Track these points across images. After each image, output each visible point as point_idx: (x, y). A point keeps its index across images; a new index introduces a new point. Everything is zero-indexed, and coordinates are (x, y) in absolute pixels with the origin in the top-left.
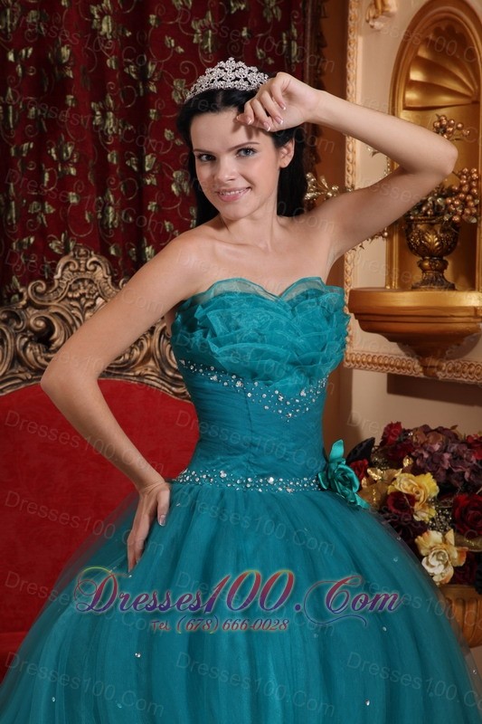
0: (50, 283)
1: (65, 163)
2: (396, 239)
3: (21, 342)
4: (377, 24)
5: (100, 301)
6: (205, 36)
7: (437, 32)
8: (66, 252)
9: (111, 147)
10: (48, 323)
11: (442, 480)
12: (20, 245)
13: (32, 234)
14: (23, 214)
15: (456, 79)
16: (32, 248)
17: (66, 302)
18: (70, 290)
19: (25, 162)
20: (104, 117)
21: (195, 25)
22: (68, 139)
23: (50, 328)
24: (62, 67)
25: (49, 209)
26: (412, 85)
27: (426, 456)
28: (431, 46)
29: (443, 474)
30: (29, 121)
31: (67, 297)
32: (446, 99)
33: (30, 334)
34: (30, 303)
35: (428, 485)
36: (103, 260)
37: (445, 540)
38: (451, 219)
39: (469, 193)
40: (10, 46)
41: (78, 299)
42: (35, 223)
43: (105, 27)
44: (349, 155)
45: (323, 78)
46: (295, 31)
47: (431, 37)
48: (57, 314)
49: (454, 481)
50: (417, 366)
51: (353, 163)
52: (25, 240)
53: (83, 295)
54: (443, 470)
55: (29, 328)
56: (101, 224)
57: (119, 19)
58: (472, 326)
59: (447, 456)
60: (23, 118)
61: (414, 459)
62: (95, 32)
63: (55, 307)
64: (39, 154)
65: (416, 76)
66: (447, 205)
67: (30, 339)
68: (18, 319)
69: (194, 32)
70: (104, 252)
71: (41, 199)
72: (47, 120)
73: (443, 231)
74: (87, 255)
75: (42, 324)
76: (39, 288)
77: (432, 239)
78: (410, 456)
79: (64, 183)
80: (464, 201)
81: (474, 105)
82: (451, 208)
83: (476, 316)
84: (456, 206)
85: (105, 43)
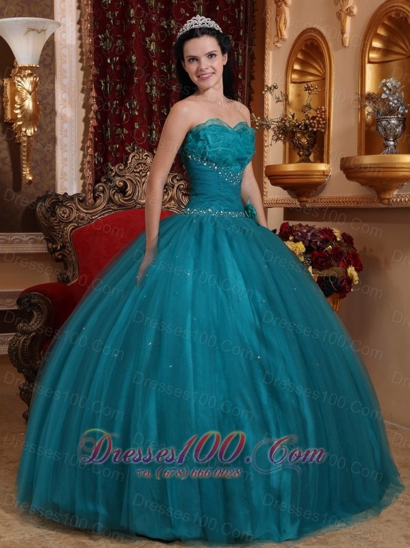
0: (126, 165)
2: (287, 144)
3: (112, 192)
4: (278, 45)
7: (306, 45)
8: (133, 151)
9: (154, 103)
10: (125, 184)
11: (307, 245)
12: (112, 148)
13: (117, 143)
14: (113, 133)
15: (315, 68)
16: (118, 150)
17: (133, 174)
18: (135, 168)
19: (115, 110)
20: (151, 89)
22: (134, 98)
23: (126, 186)
24: (132, 65)
25: (126, 131)
26: (294, 71)
27: (300, 234)
28: (303, 52)
29: (307, 242)
30: (117, 91)
31: (133, 171)
32: (310, 78)
33: (116, 189)
34: (116, 174)
35: (300, 247)
36: (150, 154)
38: (313, 130)
39: (321, 117)
40: (108, 56)
41: (139, 173)
42: (119, 138)
43: (152, 47)
44: (266, 107)
45: (253, 74)
46: (241, 51)
47: (303, 48)
48: (129, 179)
49: (312, 245)
50: (297, 202)
51: (268, 110)
52: (114, 146)
53: (141, 170)
54: (308, 240)
55: (116, 186)
56: (150, 139)
57: (159, 44)
58: (322, 180)
59: (309, 234)
60: (114, 89)
61: (294, 236)
62: (148, 49)
63: (128, 176)
64: (121, 106)
65: (297, 67)
66: (311, 124)
67: (116, 191)
68: (111, 181)
71: (122, 127)
72: (125, 91)
73: (309, 137)
74: (143, 152)
75: (122, 184)
76: (121, 168)
77: (304, 141)
78: (293, 235)
79: (133, 119)
80: (319, 121)
81: (323, 80)
82: (313, 124)
83: (324, 175)
84: (315, 123)
85: (152, 54)
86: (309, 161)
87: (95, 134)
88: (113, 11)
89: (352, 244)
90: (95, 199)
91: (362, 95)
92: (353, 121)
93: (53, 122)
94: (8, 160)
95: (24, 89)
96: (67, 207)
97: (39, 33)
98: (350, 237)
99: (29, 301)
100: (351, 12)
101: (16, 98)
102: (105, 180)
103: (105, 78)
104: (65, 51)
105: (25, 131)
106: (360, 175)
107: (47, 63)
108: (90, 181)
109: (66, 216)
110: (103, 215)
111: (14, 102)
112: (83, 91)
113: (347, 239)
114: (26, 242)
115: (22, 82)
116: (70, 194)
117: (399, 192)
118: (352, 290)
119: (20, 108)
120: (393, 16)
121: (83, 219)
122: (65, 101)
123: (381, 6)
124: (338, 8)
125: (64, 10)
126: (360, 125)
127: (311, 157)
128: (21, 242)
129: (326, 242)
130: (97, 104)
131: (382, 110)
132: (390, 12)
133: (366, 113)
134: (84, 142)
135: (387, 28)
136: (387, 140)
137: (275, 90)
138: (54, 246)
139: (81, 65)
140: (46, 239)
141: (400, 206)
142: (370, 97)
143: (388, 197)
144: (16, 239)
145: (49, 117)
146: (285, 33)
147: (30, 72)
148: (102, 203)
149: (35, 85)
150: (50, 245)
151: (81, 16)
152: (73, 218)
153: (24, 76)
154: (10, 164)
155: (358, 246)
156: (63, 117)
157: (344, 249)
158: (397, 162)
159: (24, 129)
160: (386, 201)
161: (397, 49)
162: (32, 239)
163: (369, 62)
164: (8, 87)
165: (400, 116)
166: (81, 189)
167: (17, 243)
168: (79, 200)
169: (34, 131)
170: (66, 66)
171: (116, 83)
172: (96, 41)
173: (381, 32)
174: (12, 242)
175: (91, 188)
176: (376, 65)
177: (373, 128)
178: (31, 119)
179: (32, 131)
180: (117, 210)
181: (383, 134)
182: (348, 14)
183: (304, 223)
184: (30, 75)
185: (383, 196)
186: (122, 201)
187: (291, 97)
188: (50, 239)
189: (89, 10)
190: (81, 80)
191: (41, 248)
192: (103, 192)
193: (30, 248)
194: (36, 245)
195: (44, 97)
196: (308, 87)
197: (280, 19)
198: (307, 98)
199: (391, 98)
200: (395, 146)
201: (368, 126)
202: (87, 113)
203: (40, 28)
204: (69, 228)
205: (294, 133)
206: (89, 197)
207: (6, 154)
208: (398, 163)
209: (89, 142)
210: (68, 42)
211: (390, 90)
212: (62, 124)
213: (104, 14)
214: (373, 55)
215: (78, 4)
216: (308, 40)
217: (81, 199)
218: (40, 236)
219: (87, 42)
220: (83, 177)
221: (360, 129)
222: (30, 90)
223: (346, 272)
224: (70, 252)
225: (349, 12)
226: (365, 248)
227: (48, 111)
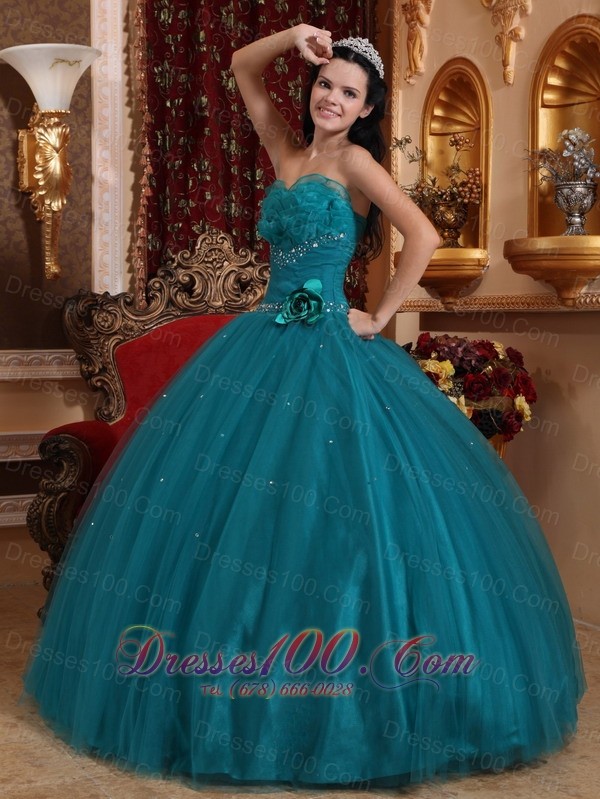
0: (193, 252)
1: (203, 173)
3: (173, 291)
4: (412, 81)
5: (226, 263)
6: (297, 91)
7: (452, 82)
8: (203, 232)
9: (233, 164)
10: (192, 278)
11: (457, 364)
12: (173, 228)
13: (180, 221)
14: (174, 207)
15: (465, 114)
16: (181, 230)
17: (203, 265)
18: (206, 256)
19: (176, 173)
20: (229, 144)
21: (290, 85)
22: (205, 157)
23: (192, 281)
24: (202, 109)
25: (192, 204)
26: (434, 118)
27: (446, 349)
28: (447, 91)
29: (457, 361)
30: (179, 146)
31: (204, 261)
32: (458, 128)
33: (179, 286)
34: (180, 265)
36: (228, 237)
37: (458, 402)
38: (462, 201)
39: (474, 184)
40: (168, 97)
41: (211, 263)
42: (183, 213)
43: (230, 84)
47: (448, 86)
48: (197, 272)
49: (465, 365)
50: (440, 304)
52: (176, 225)
53: (215, 260)
54: (458, 358)
55: (179, 281)
56: (228, 215)
58: (477, 272)
59: (460, 349)
60: (175, 146)
61: (438, 352)
62: (224, 88)
64: (186, 168)
66: (459, 192)
67: (179, 290)
68: (171, 275)
69: (290, 88)
70: (228, 231)
71: (187, 198)
72: (191, 145)
73: (457, 211)
74: (218, 233)
75: (187, 279)
76: (185, 255)
77: (450, 217)
78: (436, 351)
79: (203, 186)
80: (471, 190)
81: (477, 131)
82: (463, 194)
83: (479, 265)
84: (465, 192)
85: (231, 95)
86: (457, 246)
87: (149, 208)
88: (175, 34)
89: (522, 363)
90: (149, 300)
91: (533, 153)
92: (520, 188)
93: (88, 191)
94: (24, 245)
95: (49, 144)
96: (109, 312)
97: (70, 65)
98: (518, 353)
99: (56, 447)
100: (517, 35)
101: (37, 157)
102: (162, 274)
103: (163, 128)
104: (106, 91)
105: (50, 205)
106: (532, 264)
107: (80, 107)
108: (141, 274)
109: (106, 325)
110: (160, 323)
111: (33, 163)
112: (131, 147)
113: (514, 356)
114: (50, 363)
115: (46, 135)
116: (113, 293)
117: (589, 288)
118: (522, 430)
119: (42, 172)
120: (578, 41)
121: (131, 329)
122: (106, 161)
123: (561, 28)
124: (498, 29)
125: (105, 33)
126: (532, 194)
127: (460, 240)
128: (41, 363)
129: (483, 360)
130: (151, 165)
131: (563, 173)
132: (574, 35)
133: (540, 177)
134: (132, 219)
135: (568, 58)
136: (571, 215)
137: (408, 145)
138: (90, 369)
139: (128, 110)
140: (79, 359)
141: (590, 309)
142: (544, 155)
143: (572, 296)
144: (35, 358)
145: (82, 183)
146: (421, 65)
147: (56, 120)
148: (159, 306)
149: (64, 138)
150: (84, 367)
151: (129, 41)
152: (117, 327)
153: (49, 126)
154: (27, 251)
155: (529, 366)
156: (103, 184)
157: (511, 371)
158: (585, 246)
159: (48, 202)
160: (570, 302)
161: (583, 88)
162: (58, 358)
163: (544, 106)
164: (25, 141)
165: (588, 182)
166: (128, 286)
167: (36, 364)
168: (125, 302)
169: (63, 204)
170: (107, 112)
171: (178, 137)
172: (150, 77)
173: (560, 63)
174: (29, 363)
175: (142, 285)
176: (553, 110)
177: (550, 199)
178: (59, 187)
179: (60, 204)
180: (179, 316)
181: (565, 207)
182: (512, 39)
183: (451, 335)
184: (57, 125)
185: (566, 295)
186: (188, 304)
187: (431, 155)
188: (84, 358)
189: (141, 33)
190: (129, 130)
191: (72, 372)
192: (160, 291)
193: (55, 372)
194: (64, 367)
195: (76, 156)
196: (456, 141)
197: (414, 45)
198: (453, 156)
199: (576, 157)
200: (582, 225)
201: (541, 194)
202: (138, 178)
203: (71, 60)
204: (112, 342)
205: (435, 205)
206: (140, 298)
207: (20, 236)
208: (587, 248)
209: (140, 219)
210: (110, 78)
211: (574, 145)
212: (101, 194)
213: (162, 38)
214: (549, 96)
215: (125, 24)
216: (454, 74)
217: (128, 300)
218: (70, 354)
219: (138, 77)
220: (131, 270)
221: (531, 201)
222: (58, 145)
223: (514, 404)
224: (114, 377)
225: (514, 36)
226: (539, 370)
227: (81, 176)
